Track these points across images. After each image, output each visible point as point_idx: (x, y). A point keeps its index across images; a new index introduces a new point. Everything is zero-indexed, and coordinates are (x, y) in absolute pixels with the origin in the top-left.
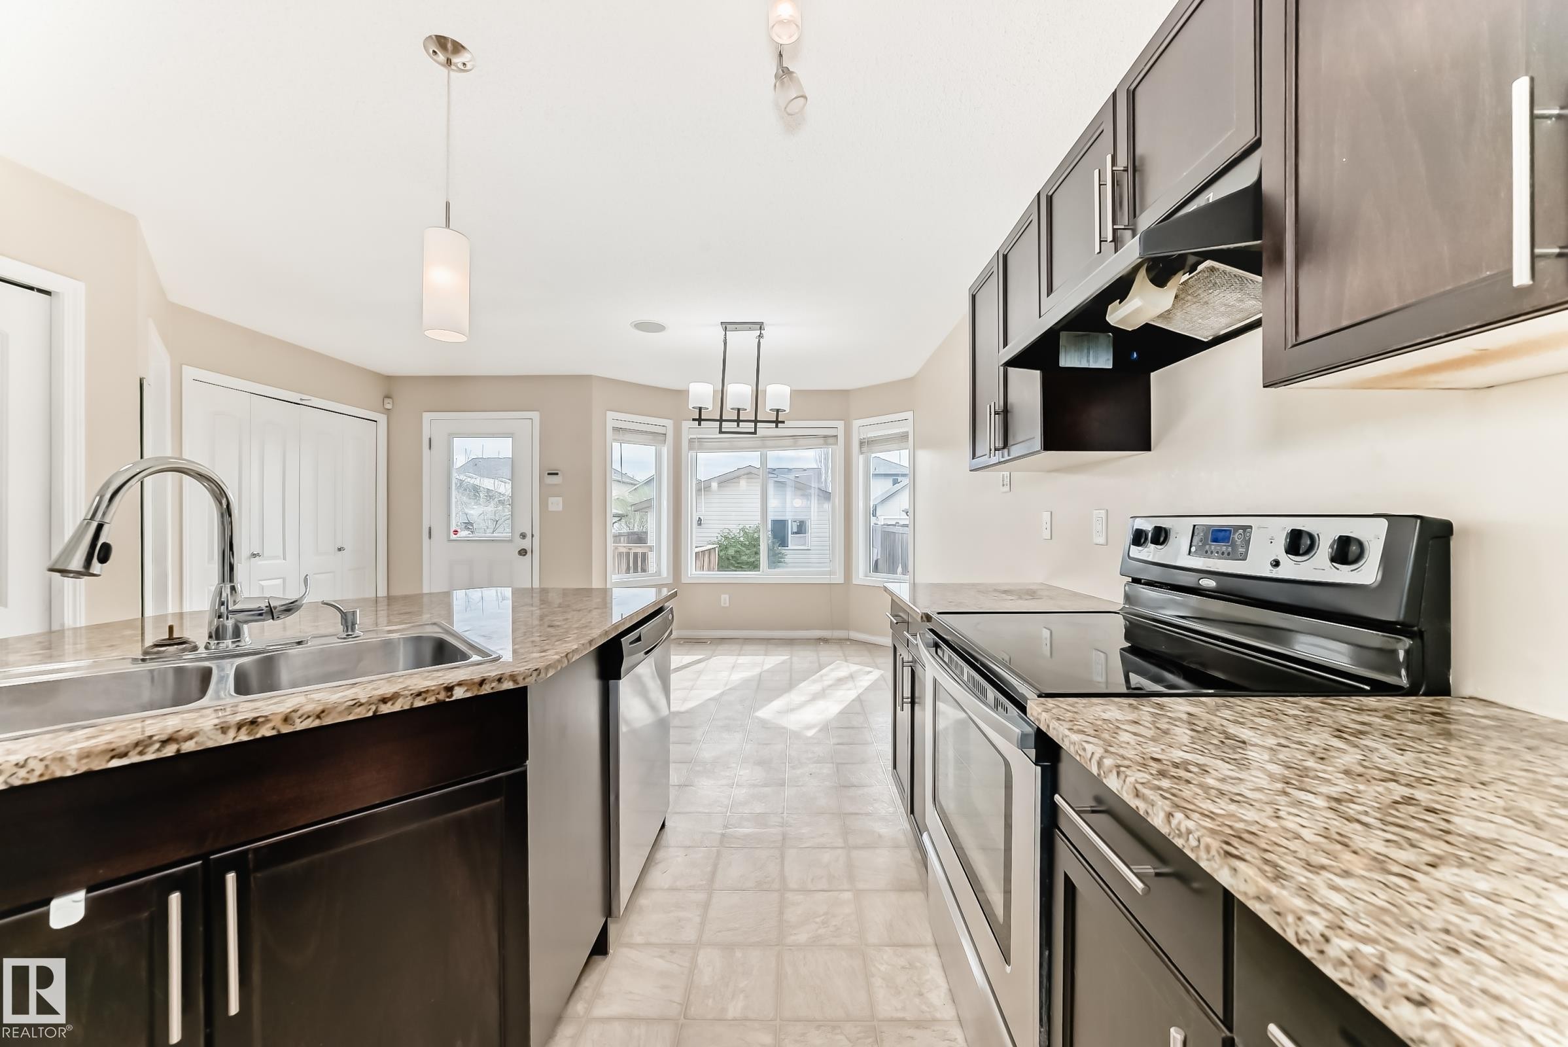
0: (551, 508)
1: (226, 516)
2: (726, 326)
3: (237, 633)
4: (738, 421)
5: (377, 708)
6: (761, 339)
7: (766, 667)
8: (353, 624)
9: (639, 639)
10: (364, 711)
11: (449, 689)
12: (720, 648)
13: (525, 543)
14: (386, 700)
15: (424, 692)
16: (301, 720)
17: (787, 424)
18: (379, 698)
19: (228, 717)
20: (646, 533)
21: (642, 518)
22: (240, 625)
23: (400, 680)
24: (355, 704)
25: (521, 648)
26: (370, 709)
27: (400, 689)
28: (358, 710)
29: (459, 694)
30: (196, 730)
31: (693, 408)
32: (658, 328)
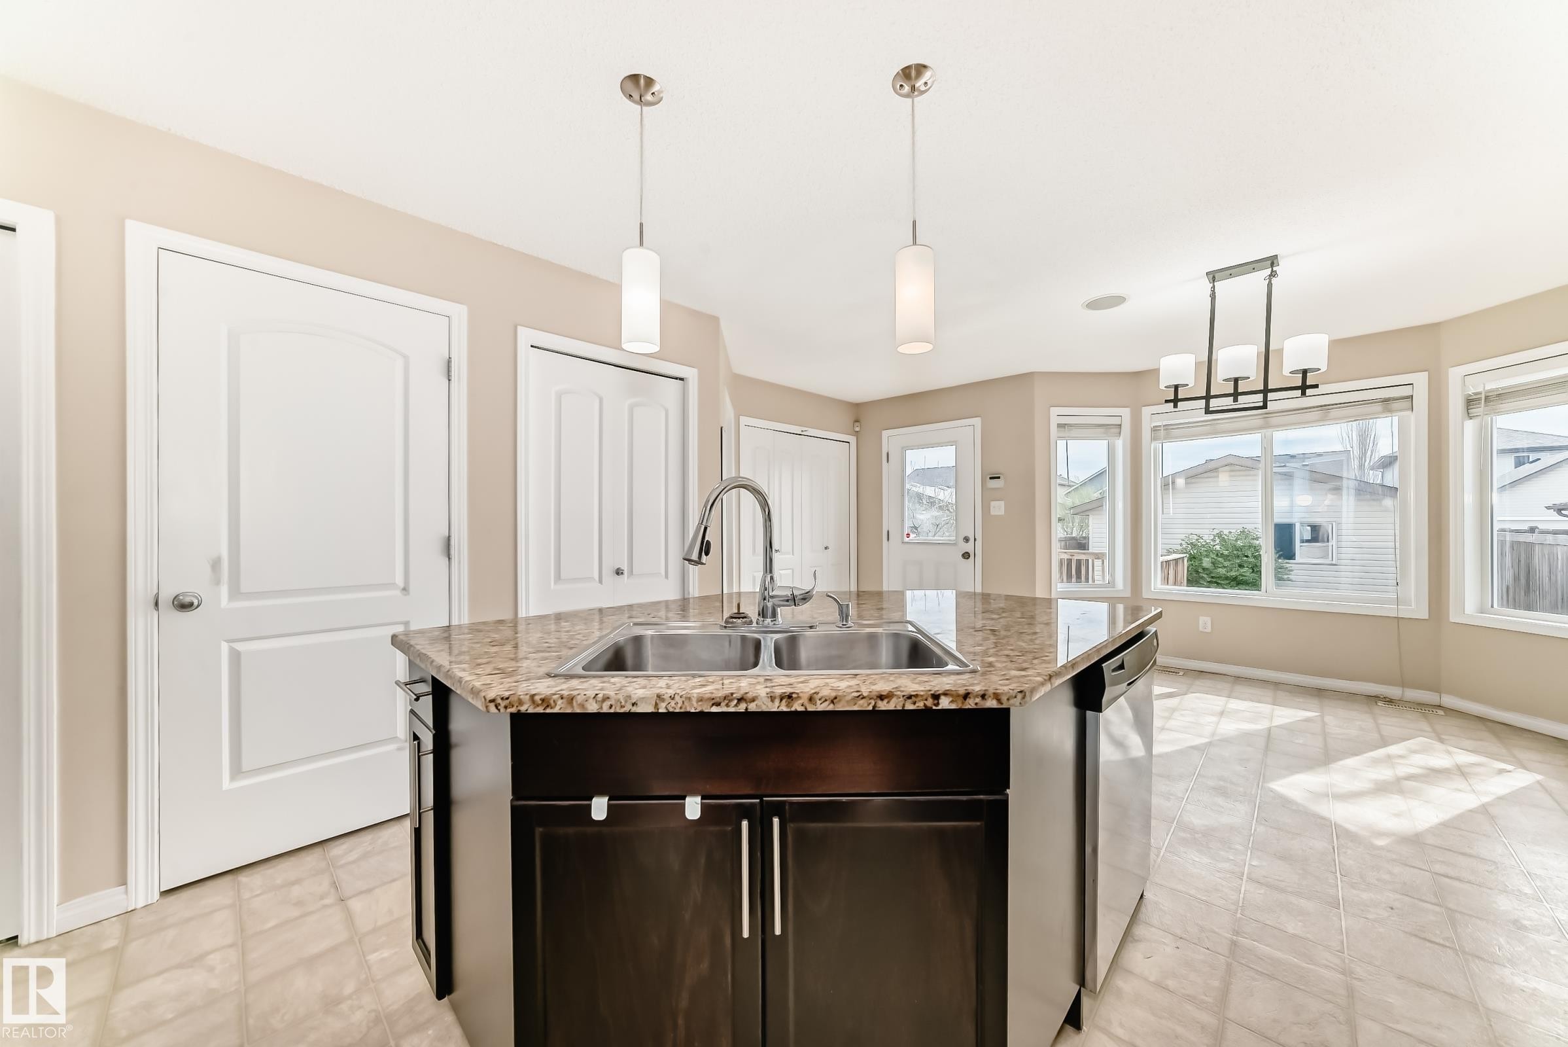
0: (993, 512)
1: (768, 523)
2: (1213, 276)
3: (774, 615)
4: (1236, 395)
5: (875, 703)
6: (1274, 280)
7: (1277, 722)
8: (847, 616)
9: (1121, 667)
10: (866, 705)
11: (936, 697)
12: (1198, 682)
13: (969, 547)
14: (883, 697)
15: (914, 695)
16: (820, 702)
17: (1322, 389)
18: (877, 694)
19: (776, 688)
20: (1087, 538)
21: (1082, 521)
22: (776, 607)
23: (892, 679)
24: (860, 696)
25: (997, 661)
26: (870, 703)
27: (893, 689)
28: (861, 702)
29: (945, 703)
30: (757, 695)
31: (1165, 387)
32: (1116, 301)
